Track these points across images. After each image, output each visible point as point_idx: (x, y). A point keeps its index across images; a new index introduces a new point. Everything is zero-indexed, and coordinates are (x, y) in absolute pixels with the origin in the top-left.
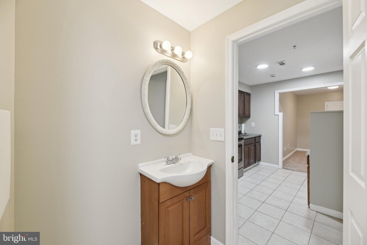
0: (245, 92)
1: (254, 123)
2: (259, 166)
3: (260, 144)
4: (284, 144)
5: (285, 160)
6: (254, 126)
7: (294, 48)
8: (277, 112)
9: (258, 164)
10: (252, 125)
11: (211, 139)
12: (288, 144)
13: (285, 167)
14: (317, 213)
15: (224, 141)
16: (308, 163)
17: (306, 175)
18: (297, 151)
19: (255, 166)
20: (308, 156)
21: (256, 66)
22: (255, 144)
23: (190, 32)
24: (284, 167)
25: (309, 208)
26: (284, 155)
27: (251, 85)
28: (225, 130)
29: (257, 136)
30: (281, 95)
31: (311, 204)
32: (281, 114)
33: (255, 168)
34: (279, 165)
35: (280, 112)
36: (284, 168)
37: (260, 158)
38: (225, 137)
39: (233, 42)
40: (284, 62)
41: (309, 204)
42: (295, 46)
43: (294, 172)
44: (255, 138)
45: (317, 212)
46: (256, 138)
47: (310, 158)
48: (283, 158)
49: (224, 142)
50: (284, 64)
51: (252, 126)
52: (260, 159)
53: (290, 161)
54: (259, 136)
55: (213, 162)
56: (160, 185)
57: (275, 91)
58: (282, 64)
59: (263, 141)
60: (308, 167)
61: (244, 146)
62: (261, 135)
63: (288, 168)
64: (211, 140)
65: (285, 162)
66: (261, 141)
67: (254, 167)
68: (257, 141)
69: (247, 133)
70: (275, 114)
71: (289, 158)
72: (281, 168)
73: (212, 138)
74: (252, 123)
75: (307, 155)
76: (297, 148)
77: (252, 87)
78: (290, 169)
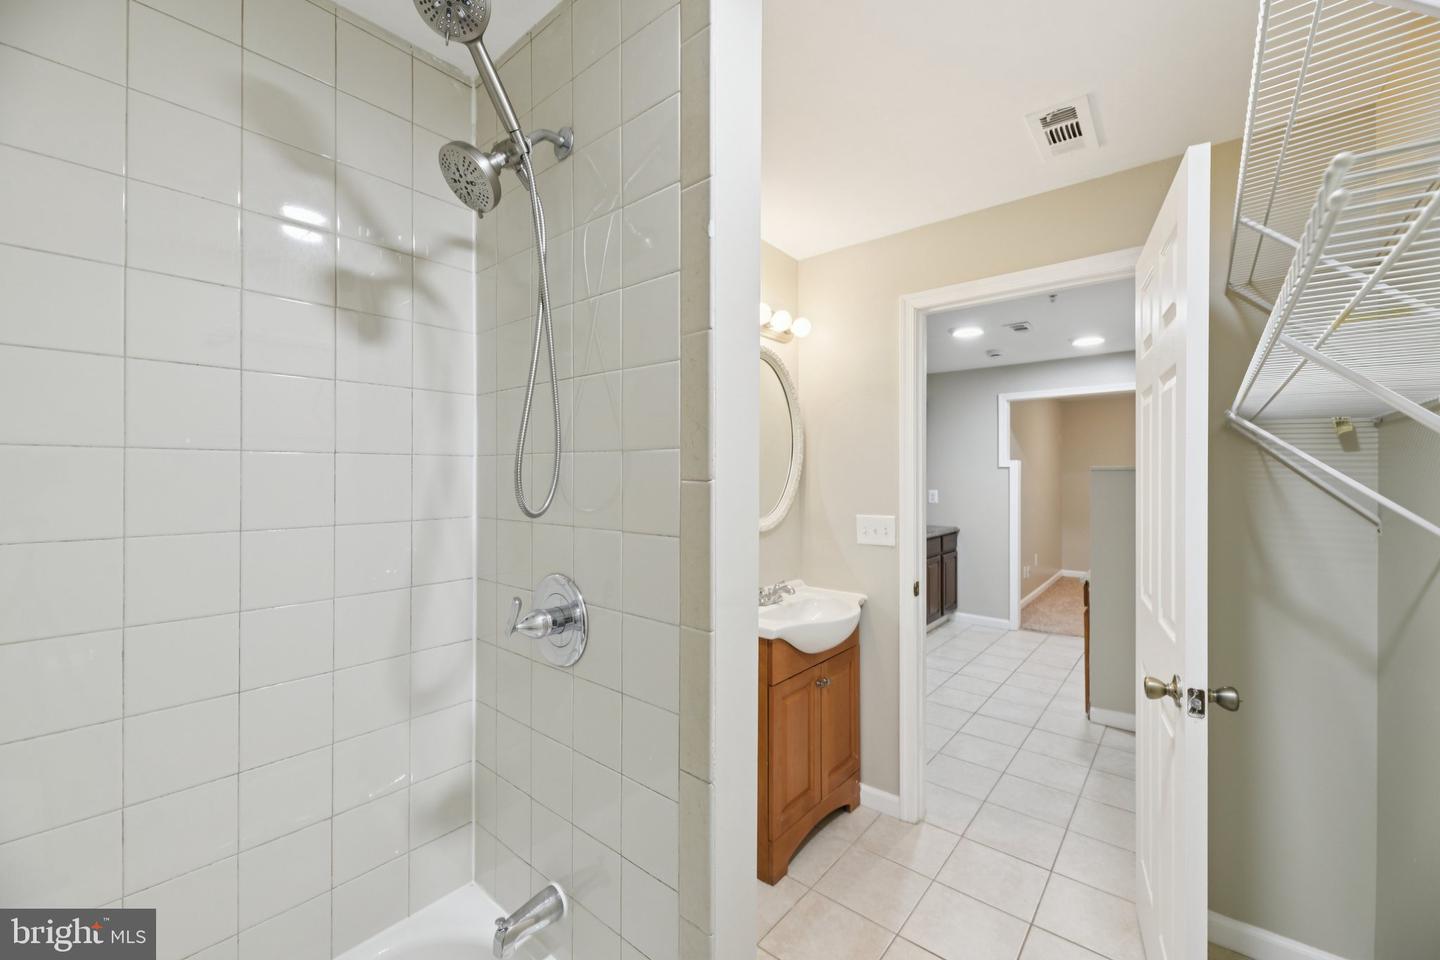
1: (936, 492)
2: (950, 624)
3: (956, 558)
4: (1025, 558)
5: (1028, 606)
7: (1053, 301)
8: (1005, 458)
9: (948, 621)
10: (930, 497)
11: (859, 542)
12: (1036, 556)
13: (1026, 625)
14: (1108, 729)
15: (894, 544)
16: (1087, 603)
17: (1081, 642)
18: (1062, 578)
19: (940, 626)
20: (1087, 584)
21: (951, 331)
22: (943, 559)
23: (797, 262)
24: (1023, 627)
25: (1089, 718)
26: (1025, 590)
28: (897, 519)
29: (948, 532)
30: (1017, 407)
31: (1092, 709)
32: (1015, 466)
33: (941, 631)
34: (1009, 618)
35: (1013, 457)
36: (1026, 629)
37: (953, 601)
38: (897, 536)
39: (918, 311)
40: (1026, 325)
41: (1088, 709)
42: (1053, 296)
43: (1053, 639)
44: (942, 537)
45: (1107, 726)
46: (945, 539)
47: (1090, 589)
48: (1022, 597)
49: (895, 548)
50: (1026, 328)
51: (931, 501)
52: (956, 602)
53: (1041, 609)
54: (954, 531)
55: (866, 597)
56: (774, 646)
57: (998, 398)
58: (1020, 328)
59: (962, 547)
60: (1087, 613)
62: (959, 527)
63: (1036, 627)
64: (861, 545)
65: (1027, 611)
66: (958, 549)
67: (937, 628)
68: (946, 548)
70: (1001, 465)
71: (1039, 599)
72: (1016, 628)
73: (861, 539)
74: (931, 492)
75: (1083, 582)
76: (1060, 567)
78: (1043, 628)
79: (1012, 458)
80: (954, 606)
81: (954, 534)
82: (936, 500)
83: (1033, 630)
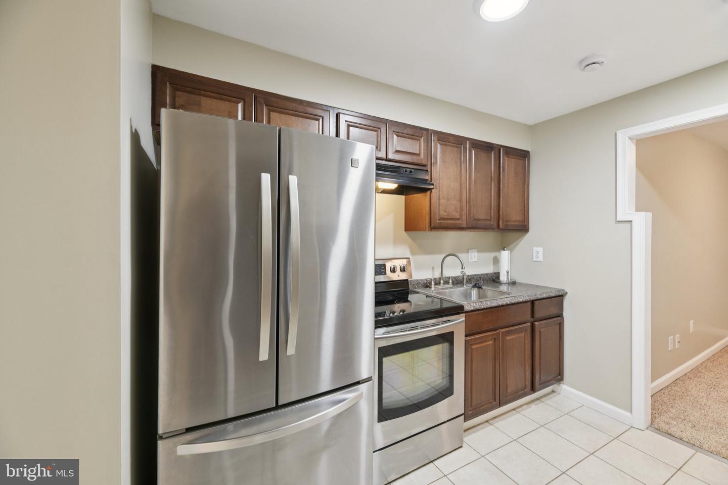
0: (501, 146)
1: (540, 250)
3: (561, 326)
6: (542, 260)
8: (626, 209)
9: (552, 392)
10: (535, 255)
13: (661, 422)
19: (535, 400)
22: (533, 327)
24: (653, 426)
27: (531, 124)
32: (642, 222)
34: (631, 412)
36: (658, 430)
43: (700, 461)
44: (533, 302)
51: (535, 259)
54: (558, 294)
57: (616, 134)
61: (465, 337)
63: (675, 432)
66: (566, 314)
67: (528, 403)
69: (517, 281)
70: (618, 220)
72: (643, 427)
74: (535, 249)
77: (533, 129)
79: (637, 210)
80: (559, 376)
81: (560, 298)
82: (541, 258)
83: (670, 435)
